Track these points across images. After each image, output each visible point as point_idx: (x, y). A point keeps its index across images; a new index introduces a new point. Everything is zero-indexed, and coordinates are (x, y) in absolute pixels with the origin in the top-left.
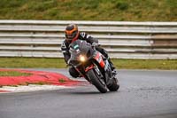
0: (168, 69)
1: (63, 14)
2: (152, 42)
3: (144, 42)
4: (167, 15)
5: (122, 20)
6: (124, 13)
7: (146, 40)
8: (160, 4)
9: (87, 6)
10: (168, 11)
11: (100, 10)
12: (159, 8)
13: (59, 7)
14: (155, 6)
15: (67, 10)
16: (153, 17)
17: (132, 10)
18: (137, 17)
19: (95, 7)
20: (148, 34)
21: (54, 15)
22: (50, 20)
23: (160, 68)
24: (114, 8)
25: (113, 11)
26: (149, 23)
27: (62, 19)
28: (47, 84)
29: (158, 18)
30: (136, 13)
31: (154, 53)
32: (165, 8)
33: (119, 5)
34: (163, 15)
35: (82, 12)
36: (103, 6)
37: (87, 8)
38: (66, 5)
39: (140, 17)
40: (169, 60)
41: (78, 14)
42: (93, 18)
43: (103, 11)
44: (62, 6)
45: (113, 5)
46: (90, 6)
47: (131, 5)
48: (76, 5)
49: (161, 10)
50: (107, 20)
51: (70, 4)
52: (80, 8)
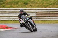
0: (41, 23)
1: (6, 6)
2: (36, 15)
3: (33, 15)
4: (41, 6)
5: (26, 8)
6: (26, 6)
8: (38, 2)
9: (14, 3)
10: (41, 5)
12: (38, 4)
13: (5, 4)
14: (37, 3)
15: (8, 5)
16: (36, 7)
18: (31, 7)
19: (17, 4)
20: (35, 12)
21: (4, 6)
22: (2, 8)
23: (39, 23)
24: (23, 4)
25: (23, 5)
26: (35, 9)
27: (6, 8)
28: (2, 29)
29: (38, 7)
31: (36, 18)
33: (25, 3)
34: (39, 6)
39: (32, 7)
40: (41, 20)
41: (11, 6)
42: (16, 7)
43: (20, 5)
44: (6, 3)
45: (23, 3)
46: (15, 3)
47: (29, 3)
48: (11, 3)
49: (39, 5)
51: (9, 3)
52: (12, 4)
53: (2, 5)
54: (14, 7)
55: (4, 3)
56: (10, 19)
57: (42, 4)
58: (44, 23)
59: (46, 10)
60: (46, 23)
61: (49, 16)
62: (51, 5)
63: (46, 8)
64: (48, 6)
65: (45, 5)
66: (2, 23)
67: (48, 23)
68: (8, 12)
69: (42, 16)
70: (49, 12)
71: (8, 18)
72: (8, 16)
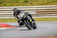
0: (42, 21)
1: (7, 5)
2: (36, 13)
3: (34, 13)
4: (41, 4)
5: (27, 6)
6: (27, 4)
7: (34, 12)
9: (15, 2)
10: (41, 2)
11: (19, 3)
12: (38, 2)
15: (9, 3)
17: (30, 2)
18: (31, 5)
19: (18, 2)
20: (35, 10)
23: (39, 21)
24: (24, 2)
25: (24, 3)
26: (35, 7)
27: (7, 6)
28: (3, 27)
29: (38, 5)
30: (31, 3)
31: (37, 16)
32: (40, 1)
33: (25, 1)
34: (40, 4)
35: (14, 4)
36: (20, 1)
37: (15, 3)
38: (8, 2)
39: (32, 5)
40: (42, 18)
41: (12, 5)
42: (17, 6)
45: (24, 1)
50: (22, 6)
51: (9, 1)
52: (13, 2)
53: (3, 4)
54: (15, 5)
55: (5, 2)
56: (11, 17)
57: (43, 2)
58: (45, 21)
59: (47, 7)
60: (47, 21)
61: (50, 14)
62: (51, 2)
63: (46, 5)
64: (48, 3)
65: (45, 2)
66: (3, 22)
67: (49, 21)
68: (9, 10)
69: (42, 13)
70: (50, 9)
71: (9, 17)
72: (9, 15)
